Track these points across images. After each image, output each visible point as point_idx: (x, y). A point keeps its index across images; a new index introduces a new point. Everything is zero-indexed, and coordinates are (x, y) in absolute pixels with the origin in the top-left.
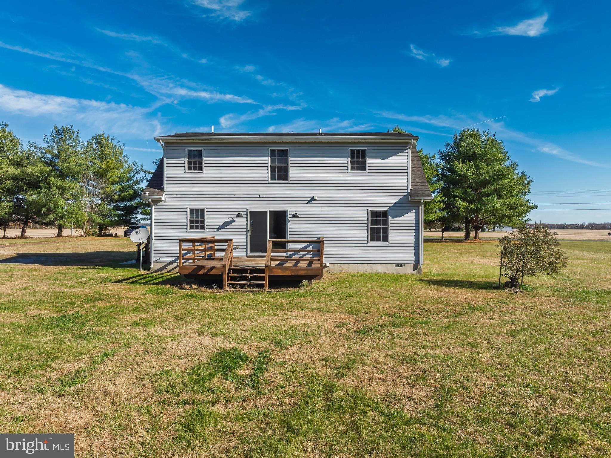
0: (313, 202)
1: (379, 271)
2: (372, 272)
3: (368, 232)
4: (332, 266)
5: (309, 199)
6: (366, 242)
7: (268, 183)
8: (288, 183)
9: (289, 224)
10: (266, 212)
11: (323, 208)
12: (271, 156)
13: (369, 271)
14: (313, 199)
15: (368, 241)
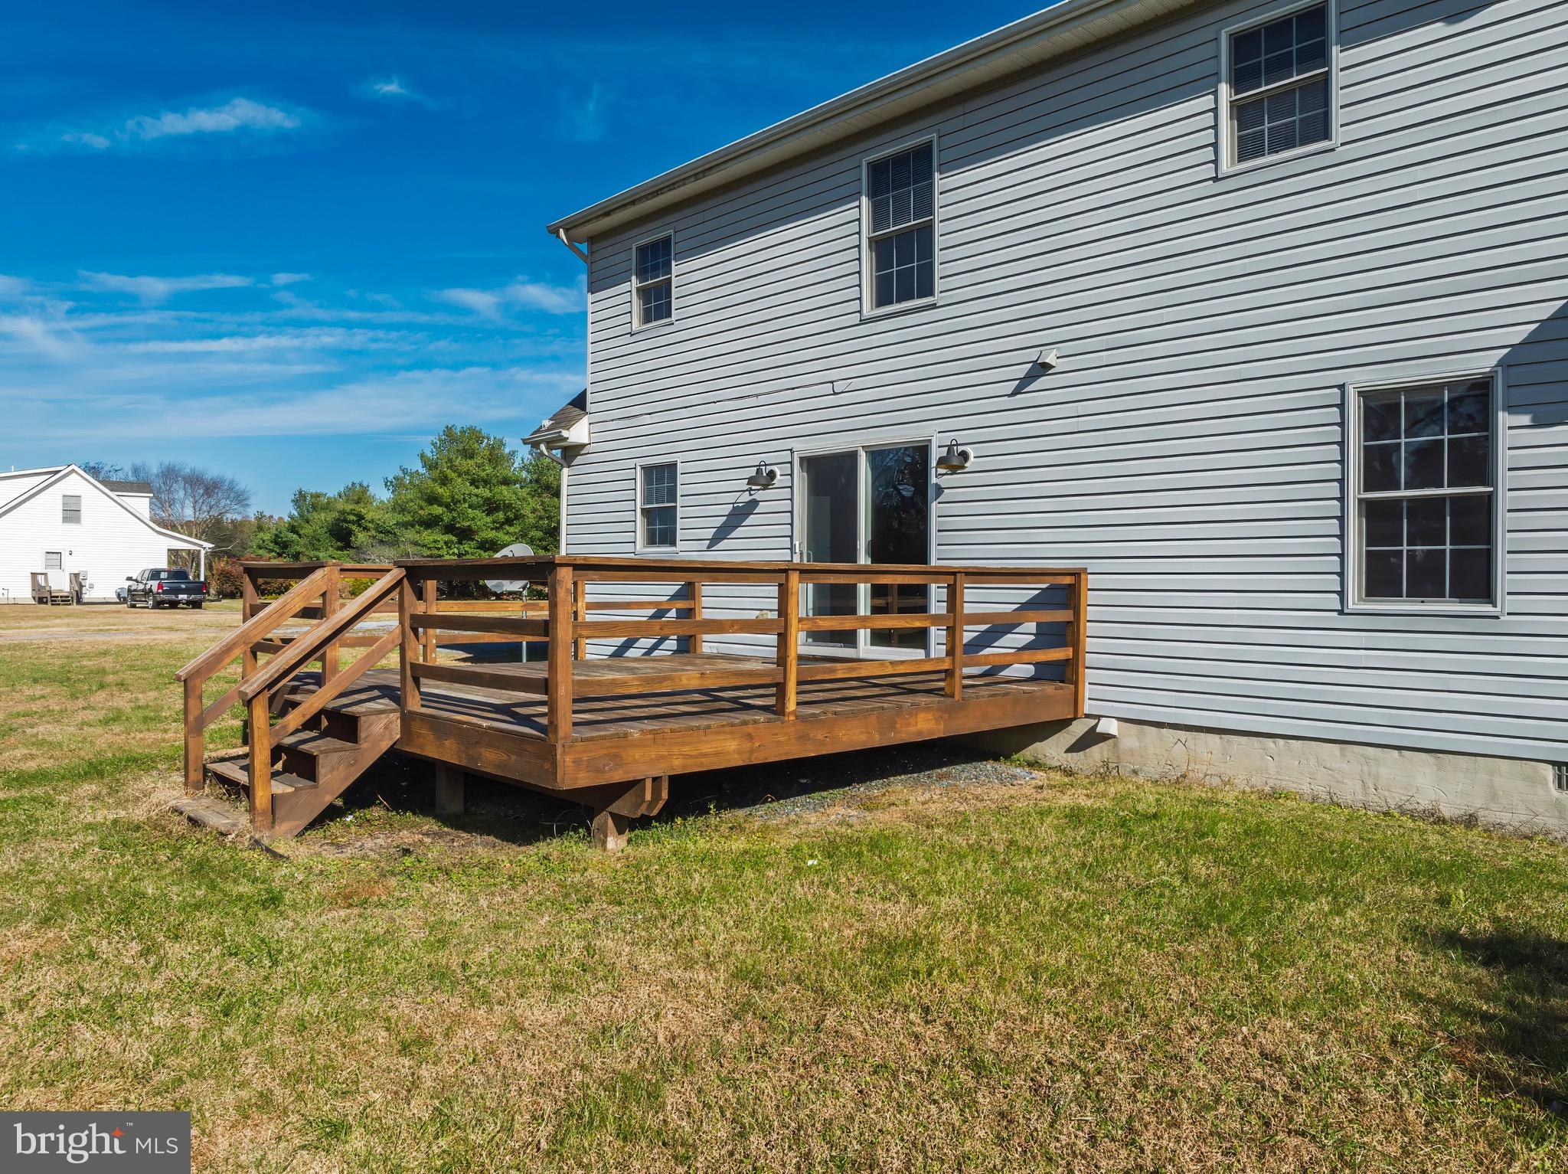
0: (1042, 382)
1: (1424, 803)
2: (1373, 798)
3: (1341, 537)
4: (1129, 739)
5: (1022, 371)
6: (1334, 601)
7: (863, 322)
8: (934, 306)
9: (935, 508)
10: (853, 456)
11: (1082, 408)
12: (873, 194)
13: (1351, 791)
14: (1041, 369)
15: (1341, 594)
